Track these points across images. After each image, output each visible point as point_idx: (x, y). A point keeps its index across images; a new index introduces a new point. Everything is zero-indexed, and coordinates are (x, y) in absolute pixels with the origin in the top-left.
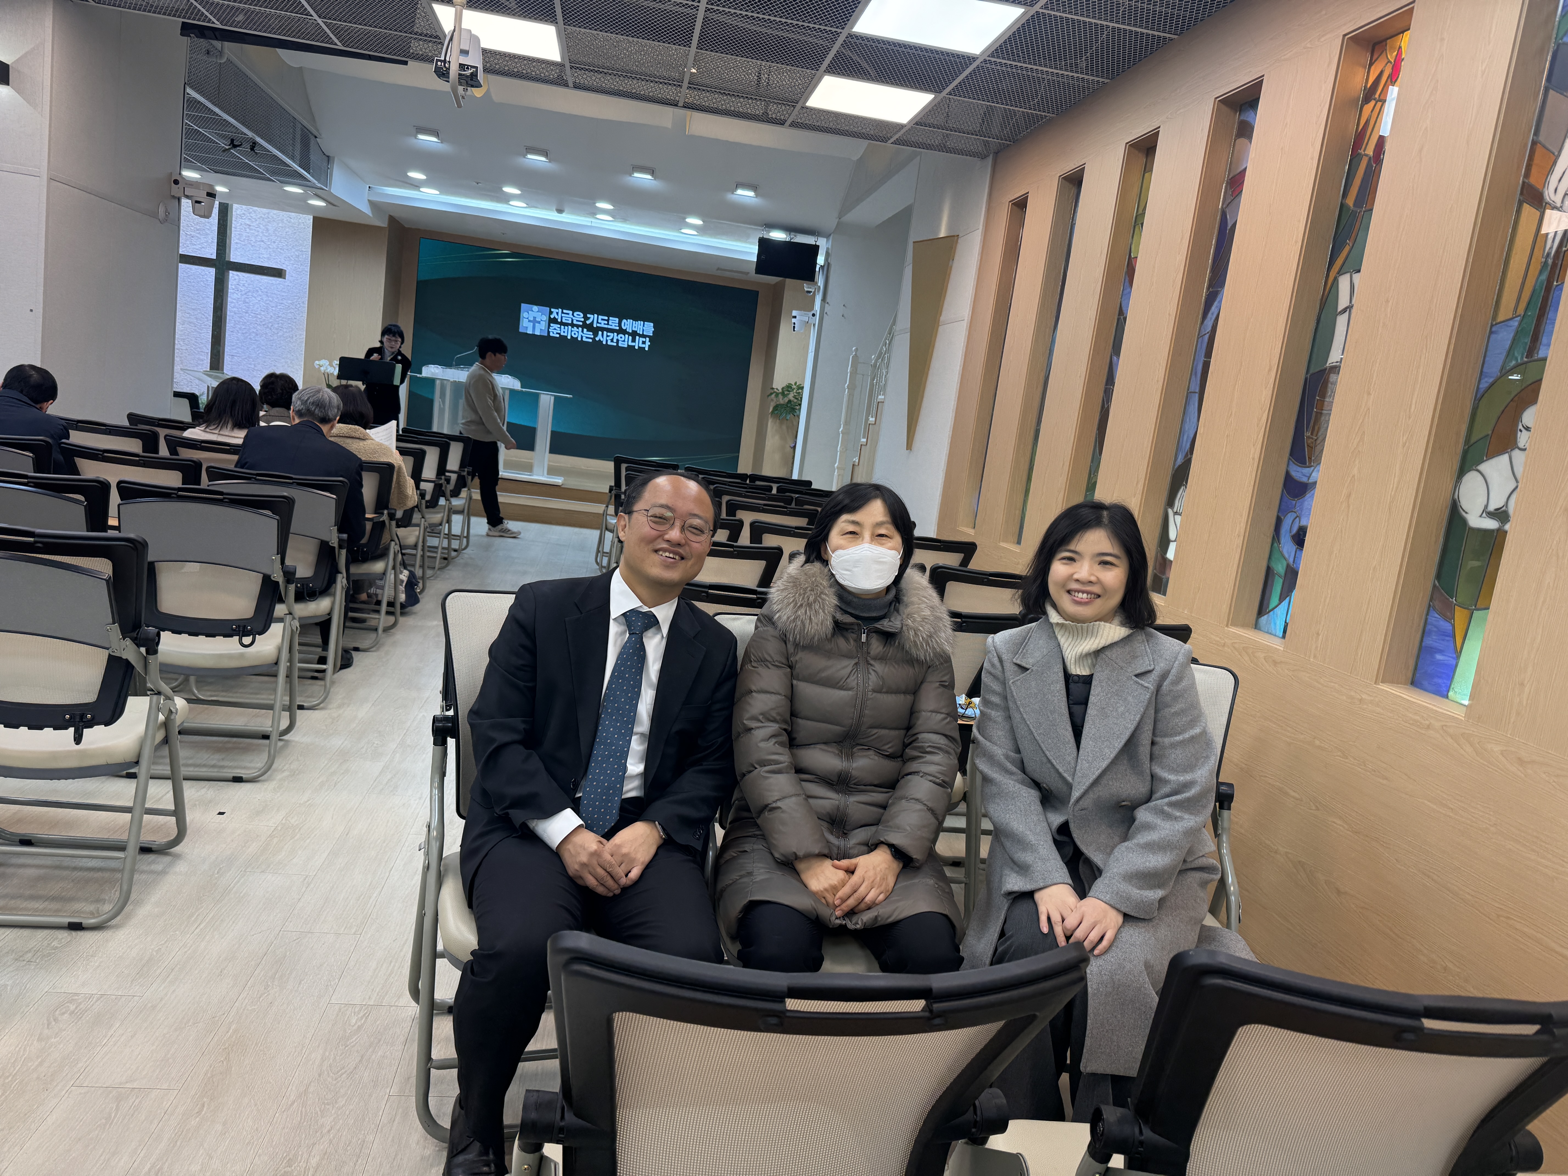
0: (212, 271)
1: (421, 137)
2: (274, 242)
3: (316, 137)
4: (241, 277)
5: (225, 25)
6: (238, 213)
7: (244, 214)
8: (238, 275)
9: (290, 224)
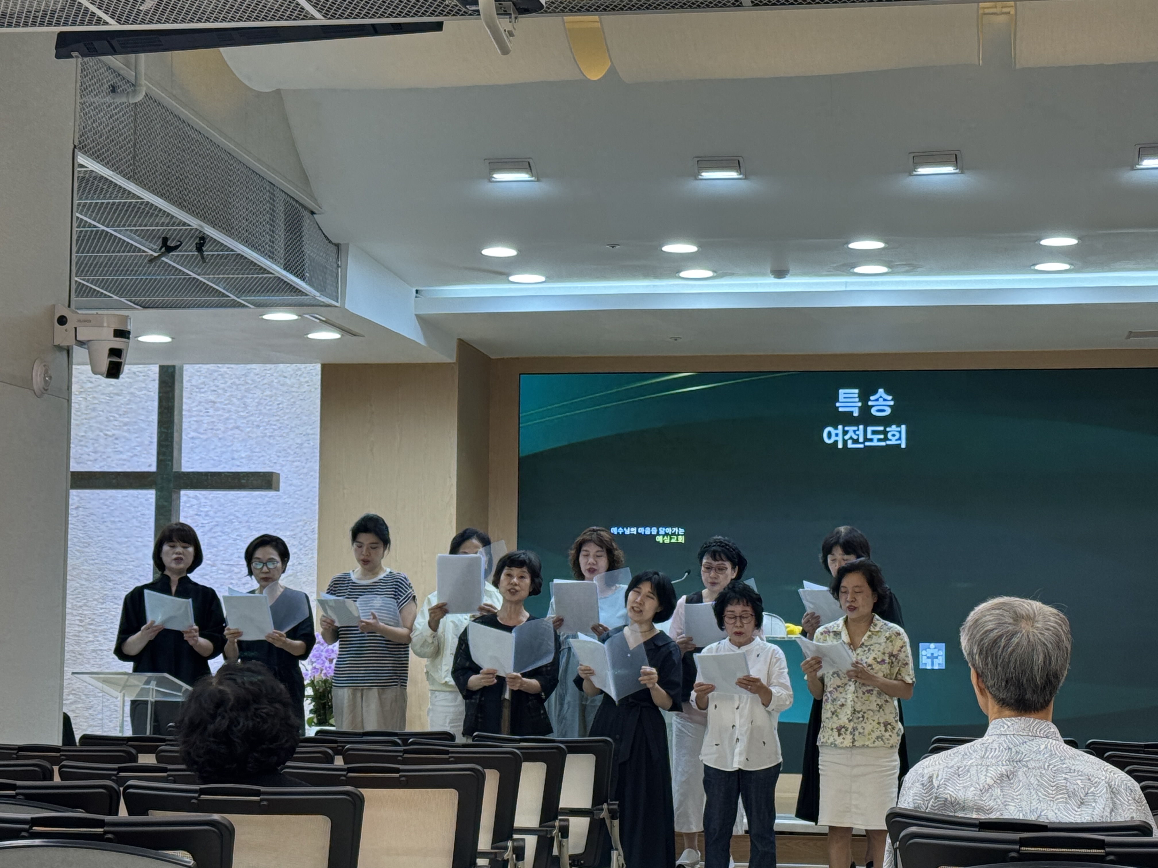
0: (149, 496)
1: (499, 176)
2: (258, 426)
3: (313, 213)
4: (203, 500)
5: (126, 22)
6: (194, 382)
7: (203, 383)
8: (196, 498)
9: (285, 389)
